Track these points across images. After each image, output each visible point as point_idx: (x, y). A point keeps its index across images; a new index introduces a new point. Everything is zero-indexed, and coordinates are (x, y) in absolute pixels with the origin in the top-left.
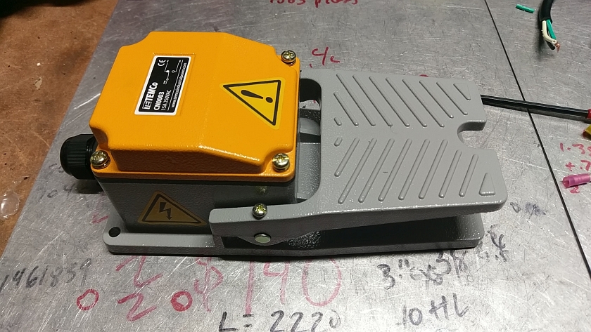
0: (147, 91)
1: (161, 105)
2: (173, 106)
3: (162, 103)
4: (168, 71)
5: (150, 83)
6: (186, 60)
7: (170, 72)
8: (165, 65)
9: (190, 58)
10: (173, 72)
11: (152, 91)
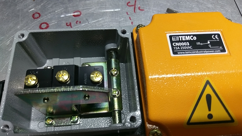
0: (187, 35)
1: (177, 46)
2: (178, 53)
3: (179, 46)
4: (209, 43)
5: (194, 35)
6: (224, 50)
7: (209, 44)
8: (214, 40)
9: (227, 52)
10: (210, 46)
11: (188, 38)
